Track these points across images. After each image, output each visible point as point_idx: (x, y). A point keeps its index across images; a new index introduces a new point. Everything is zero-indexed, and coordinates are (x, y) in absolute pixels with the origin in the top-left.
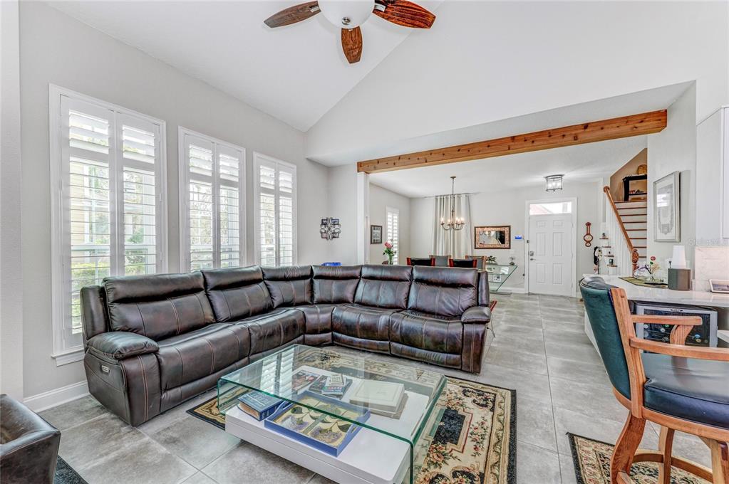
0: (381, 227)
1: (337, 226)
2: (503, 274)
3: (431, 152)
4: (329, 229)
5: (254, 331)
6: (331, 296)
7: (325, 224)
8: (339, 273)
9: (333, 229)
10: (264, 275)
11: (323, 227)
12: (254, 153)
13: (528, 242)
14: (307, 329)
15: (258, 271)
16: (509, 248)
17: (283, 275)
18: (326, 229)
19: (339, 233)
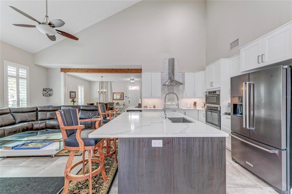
0: (75, 92)
1: (51, 92)
2: (121, 108)
3: (89, 69)
4: (48, 92)
5: (6, 130)
6: (46, 117)
7: (45, 91)
8: (51, 109)
9: (49, 92)
10: (10, 110)
11: (44, 91)
12: (4, 61)
13: (128, 98)
14: (34, 129)
15: (7, 109)
16: (123, 100)
17: (22, 110)
18: (46, 92)
19: (52, 94)
